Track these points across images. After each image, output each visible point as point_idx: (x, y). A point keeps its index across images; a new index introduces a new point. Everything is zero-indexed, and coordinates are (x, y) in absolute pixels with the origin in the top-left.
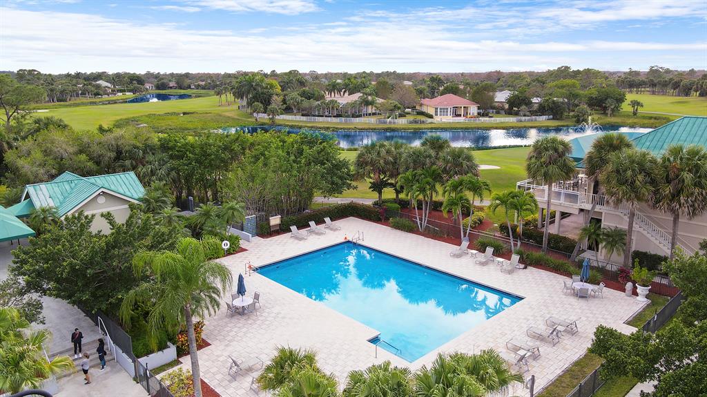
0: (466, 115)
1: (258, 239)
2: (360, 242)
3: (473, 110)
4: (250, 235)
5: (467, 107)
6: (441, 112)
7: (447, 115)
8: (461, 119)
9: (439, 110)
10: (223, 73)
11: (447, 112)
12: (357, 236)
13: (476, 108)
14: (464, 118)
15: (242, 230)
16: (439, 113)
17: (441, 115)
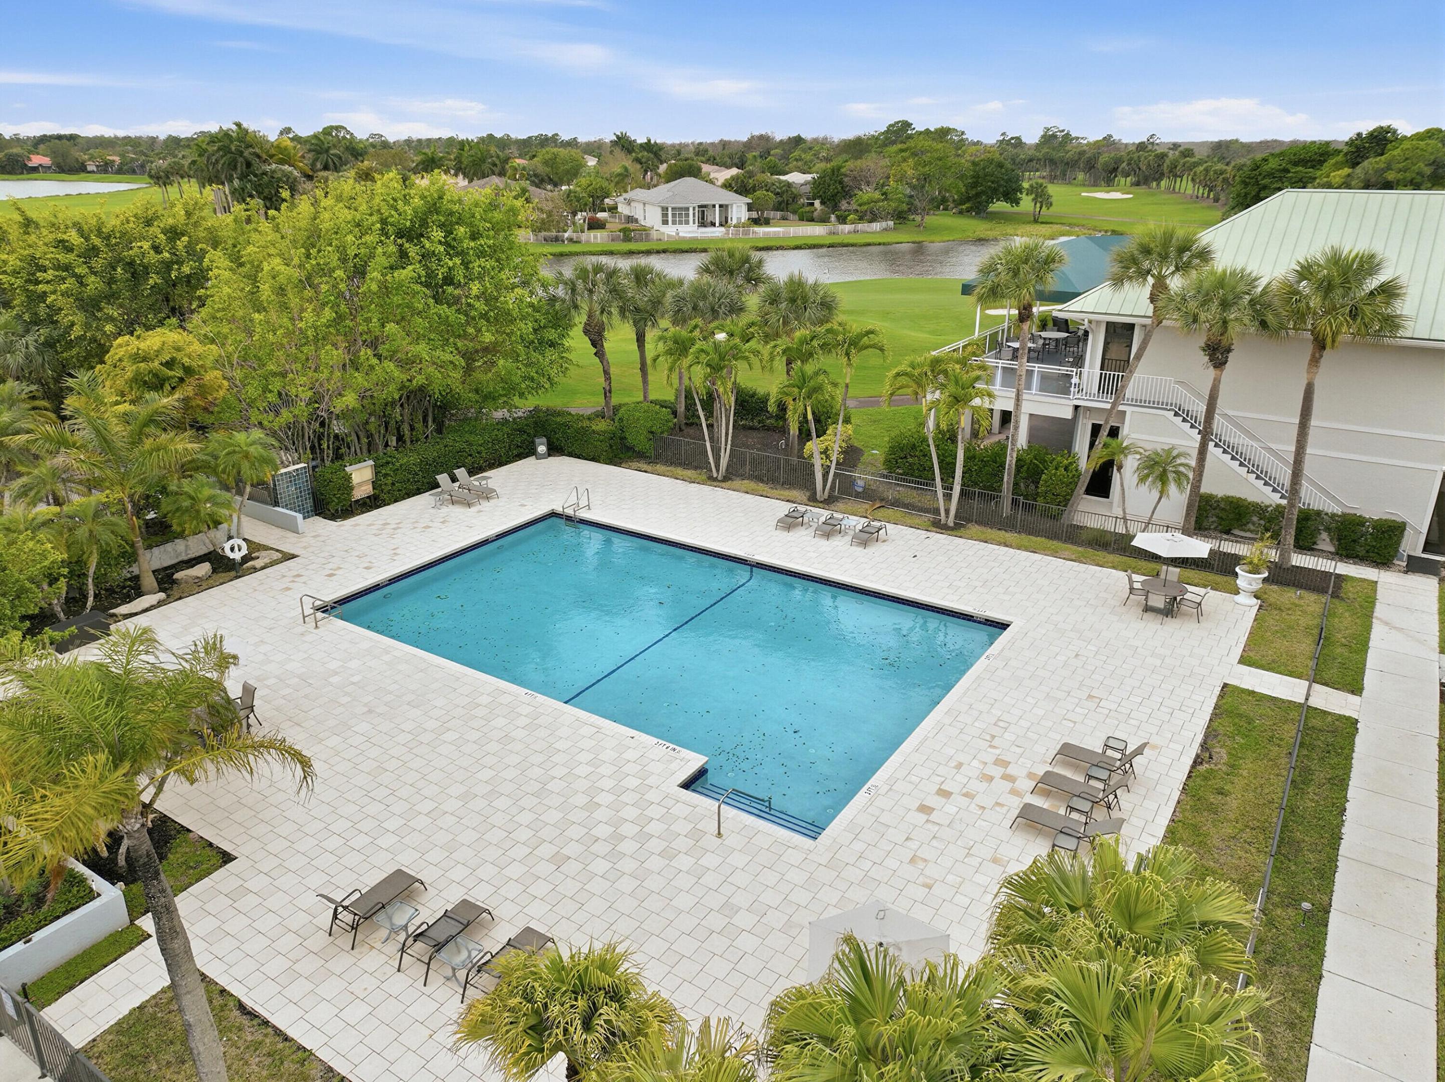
0: (724, 223)
1: (320, 524)
2: (584, 514)
3: (739, 211)
4: (299, 516)
5: (727, 206)
6: (674, 215)
7: (687, 223)
8: (717, 232)
9: (670, 213)
10: (162, 137)
11: (687, 215)
12: (573, 499)
13: (744, 208)
14: (723, 229)
15: (276, 504)
16: (670, 219)
17: (674, 223)
